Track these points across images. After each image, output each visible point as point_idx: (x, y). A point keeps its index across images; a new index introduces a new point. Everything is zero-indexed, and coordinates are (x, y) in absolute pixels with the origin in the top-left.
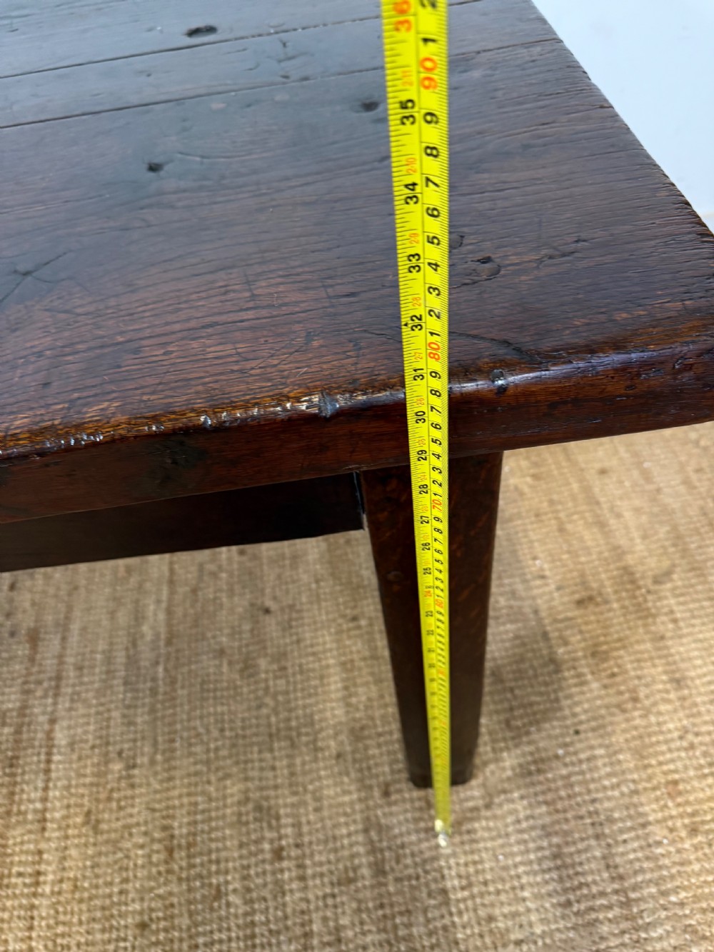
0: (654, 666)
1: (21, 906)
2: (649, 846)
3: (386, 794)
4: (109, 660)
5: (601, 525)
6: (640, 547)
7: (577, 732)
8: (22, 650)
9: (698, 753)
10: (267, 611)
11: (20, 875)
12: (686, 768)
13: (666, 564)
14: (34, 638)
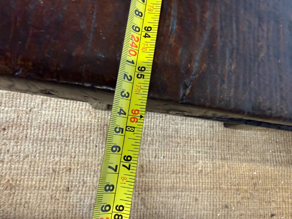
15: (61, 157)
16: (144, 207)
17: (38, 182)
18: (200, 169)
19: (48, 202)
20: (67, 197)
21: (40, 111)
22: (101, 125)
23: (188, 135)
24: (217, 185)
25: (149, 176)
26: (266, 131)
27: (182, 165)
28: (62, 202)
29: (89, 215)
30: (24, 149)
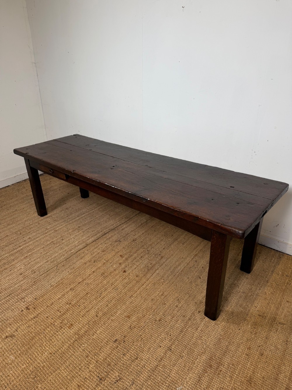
0: (265, 333)
1: (139, 286)
2: (237, 350)
3: (199, 312)
4: (171, 267)
5: (278, 309)
6: (283, 316)
7: (239, 329)
8: (159, 258)
9: (260, 348)
10: (200, 278)
11: (141, 283)
12: (255, 348)
13: (285, 323)
14: (162, 257)
15: (240, 348)
16: (285, 325)
17: (252, 367)
18: (270, 293)
19: (266, 367)
20: (267, 356)
21: (207, 345)
22: (227, 322)
23: (248, 289)
24: (282, 290)
25: (266, 315)
26: (258, 260)
27: (265, 299)
28: (269, 360)
29: (282, 351)
30: (227, 363)
